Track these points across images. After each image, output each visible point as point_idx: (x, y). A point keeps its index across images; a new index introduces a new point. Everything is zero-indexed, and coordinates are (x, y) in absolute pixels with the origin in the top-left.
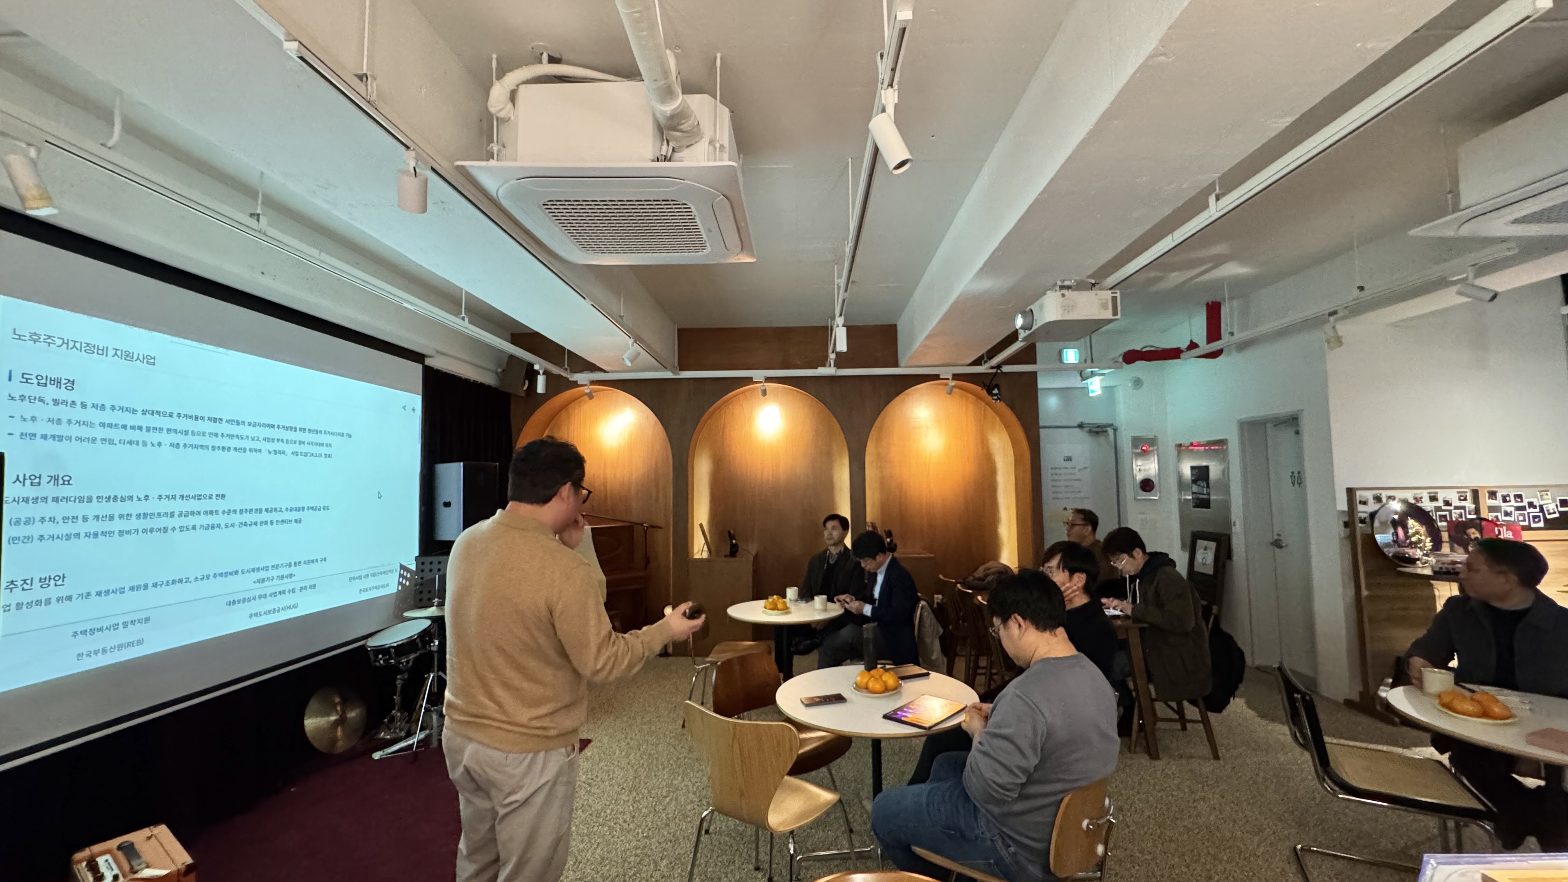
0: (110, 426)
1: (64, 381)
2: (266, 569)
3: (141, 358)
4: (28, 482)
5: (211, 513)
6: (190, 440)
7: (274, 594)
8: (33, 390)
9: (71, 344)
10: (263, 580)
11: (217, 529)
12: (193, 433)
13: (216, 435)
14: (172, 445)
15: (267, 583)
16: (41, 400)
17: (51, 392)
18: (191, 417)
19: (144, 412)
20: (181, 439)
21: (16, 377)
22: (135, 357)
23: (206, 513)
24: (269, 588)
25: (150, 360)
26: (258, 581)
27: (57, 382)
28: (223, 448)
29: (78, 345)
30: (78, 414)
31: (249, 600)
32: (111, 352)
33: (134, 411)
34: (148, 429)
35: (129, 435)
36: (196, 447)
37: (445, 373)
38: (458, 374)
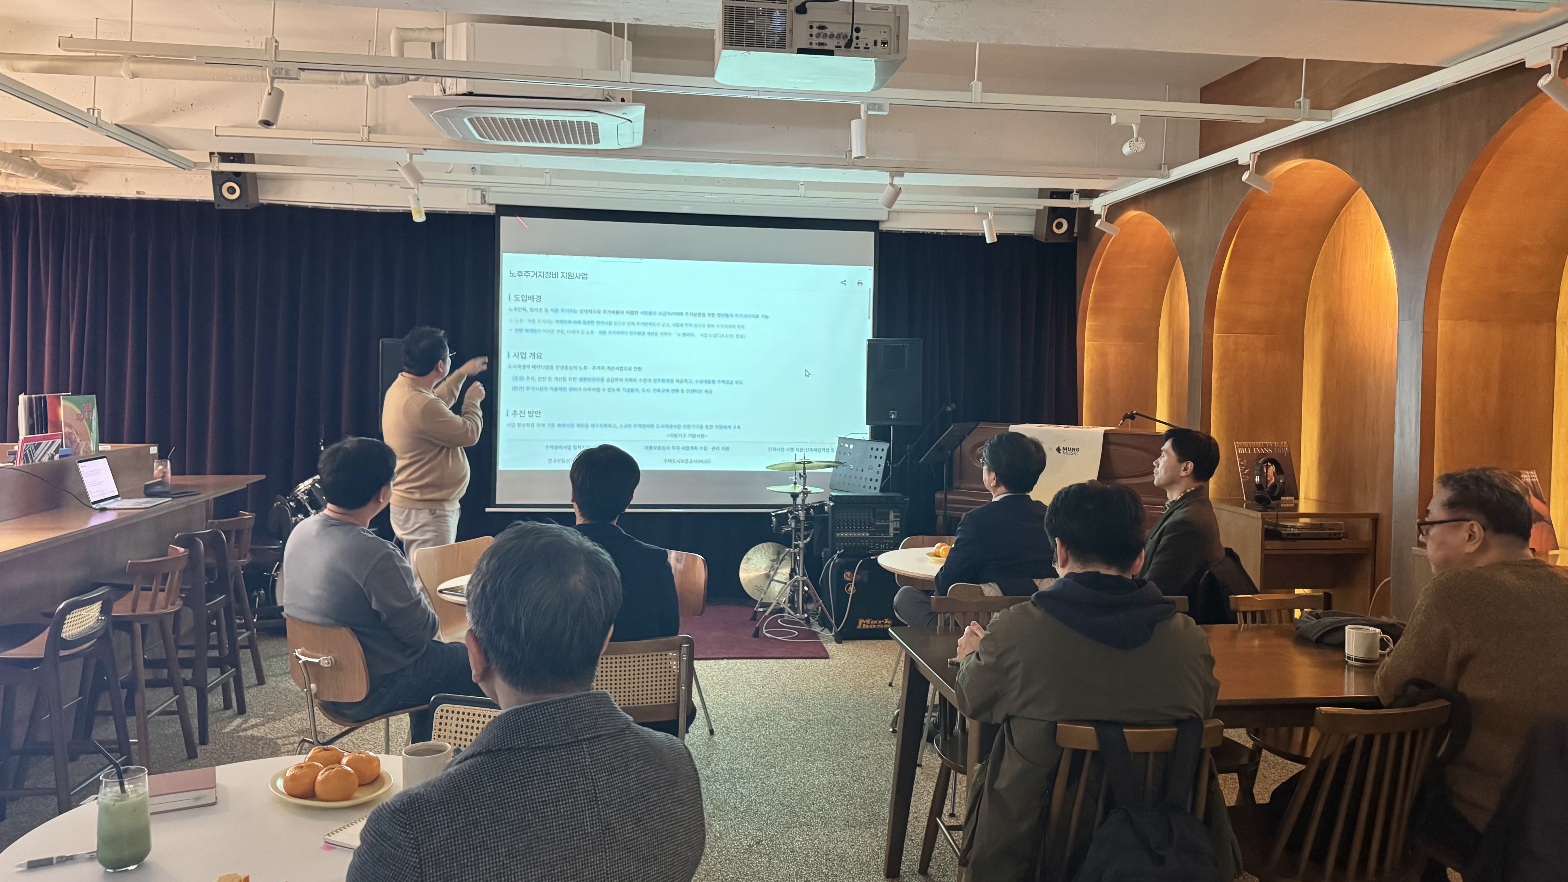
0: (562, 322)
1: (535, 297)
2: (679, 427)
3: (578, 276)
4: (520, 356)
5: (631, 380)
6: (613, 328)
7: (687, 448)
8: (520, 304)
9: (538, 274)
10: (676, 436)
11: (636, 393)
12: (615, 324)
13: (633, 324)
14: (601, 332)
15: (679, 439)
16: (525, 310)
17: (529, 304)
18: (613, 312)
19: (581, 312)
20: (607, 328)
21: (513, 298)
22: (575, 276)
23: (627, 380)
24: (681, 442)
25: (584, 276)
26: (672, 435)
27: (532, 298)
28: (639, 333)
29: (542, 274)
30: (543, 316)
31: (664, 448)
32: (560, 275)
33: (575, 311)
34: (585, 322)
35: (572, 327)
36: (618, 333)
37: (923, 234)
38: (948, 231)
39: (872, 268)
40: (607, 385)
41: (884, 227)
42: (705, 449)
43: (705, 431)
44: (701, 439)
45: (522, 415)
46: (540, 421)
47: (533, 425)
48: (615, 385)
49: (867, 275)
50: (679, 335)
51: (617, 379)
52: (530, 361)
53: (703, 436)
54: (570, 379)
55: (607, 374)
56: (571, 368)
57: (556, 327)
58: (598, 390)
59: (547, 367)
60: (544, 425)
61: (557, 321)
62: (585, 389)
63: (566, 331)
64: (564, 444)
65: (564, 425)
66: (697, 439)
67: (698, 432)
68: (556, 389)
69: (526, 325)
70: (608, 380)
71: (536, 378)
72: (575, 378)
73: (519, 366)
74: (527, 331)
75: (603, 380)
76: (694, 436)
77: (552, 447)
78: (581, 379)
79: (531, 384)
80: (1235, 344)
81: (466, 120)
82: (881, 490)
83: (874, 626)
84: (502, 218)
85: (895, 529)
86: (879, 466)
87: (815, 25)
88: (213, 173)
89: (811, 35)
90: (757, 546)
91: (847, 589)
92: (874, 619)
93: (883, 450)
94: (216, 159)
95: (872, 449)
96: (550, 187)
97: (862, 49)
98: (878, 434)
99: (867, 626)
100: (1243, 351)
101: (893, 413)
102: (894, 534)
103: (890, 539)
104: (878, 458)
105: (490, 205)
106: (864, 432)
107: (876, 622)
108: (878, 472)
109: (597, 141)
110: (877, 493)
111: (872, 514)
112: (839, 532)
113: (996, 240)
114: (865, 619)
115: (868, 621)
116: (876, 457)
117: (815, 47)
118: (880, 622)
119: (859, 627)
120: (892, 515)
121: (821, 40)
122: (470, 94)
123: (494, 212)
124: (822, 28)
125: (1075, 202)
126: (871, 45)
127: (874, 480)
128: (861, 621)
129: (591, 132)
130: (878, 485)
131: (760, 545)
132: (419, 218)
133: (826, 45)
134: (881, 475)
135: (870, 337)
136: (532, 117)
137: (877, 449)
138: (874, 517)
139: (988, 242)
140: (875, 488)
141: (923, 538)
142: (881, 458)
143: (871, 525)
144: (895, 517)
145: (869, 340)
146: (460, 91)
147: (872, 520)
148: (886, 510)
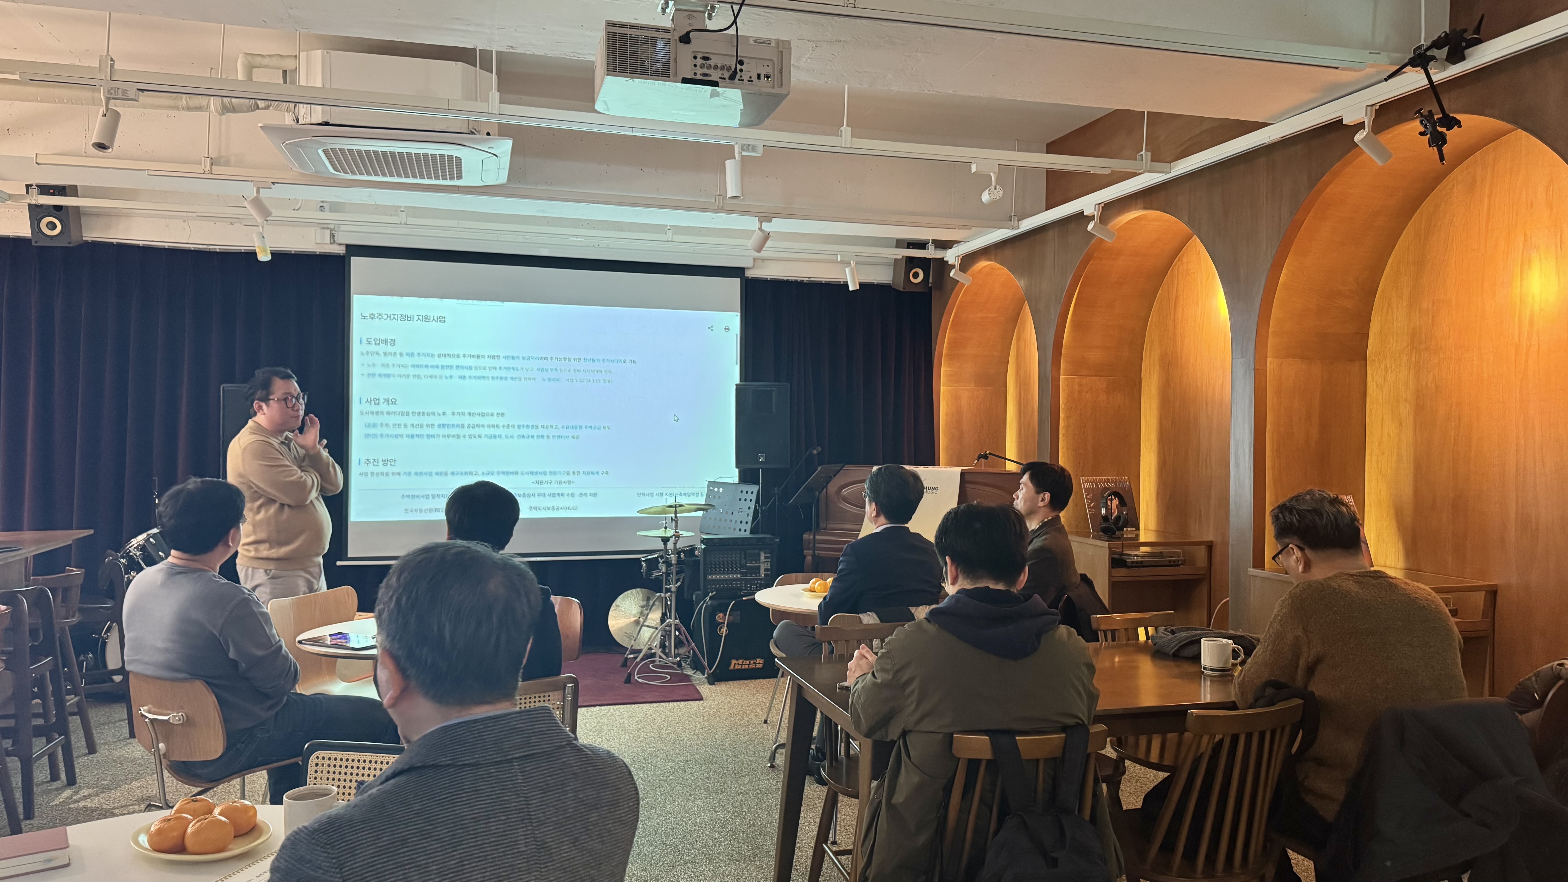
0: (418, 366)
1: (389, 341)
2: (545, 473)
3: (436, 319)
4: (373, 402)
5: (493, 426)
6: (474, 373)
7: (554, 495)
8: (373, 348)
9: (392, 317)
10: (541, 482)
11: (498, 439)
12: (476, 368)
13: (495, 368)
14: (460, 377)
15: (545, 485)
16: (377, 354)
17: (382, 348)
18: (474, 356)
19: (439, 356)
20: (467, 373)
21: (364, 341)
22: (432, 319)
23: (489, 426)
24: (547, 489)
25: (442, 319)
26: (537, 482)
27: (385, 342)
28: (501, 378)
29: (396, 317)
30: (398, 360)
31: (529, 496)
32: (416, 318)
33: (433, 356)
34: (443, 367)
35: (431, 371)
36: (479, 378)
37: (788, 281)
38: (812, 279)
39: (739, 314)
40: (467, 432)
41: (749, 274)
42: (573, 495)
43: (571, 478)
44: (567, 485)
45: (375, 463)
46: (396, 469)
47: (387, 474)
48: (476, 431)
49: (733, 320)
50: (544, 380)
51: (478, 426)
52: (383, 407)
53: (569, 482)
54: (427, 426)
55: (467, 420)
56: (428, 415)
57: (411, 372)
58: (458, 437)
59: (403, 414)
60: (399, 474)
61: (413, 366)
62: (444, 436)
63: (422, 376)
64: (421, 494)
65: (421, 473)
66: (564, 485)
67: (566, 478)
68: (412, 436)
69: (379, 370)
70: (469, 427)
71: (391, 425)
72: (433, 425)
73: (372, 413)
74: (380, 375)
75: (463, 426)
76: (561, 483)
77: (408, 496)
78: (439, 426)
79: (386, 431)
80: (1080, 386)
81: (320, 152)
82: (751, 533)
83: (747, 666)
84: (352, 258)
85: (766, 570)
86: (749, 508)
87: (699, 56)
88: (30, 205)
89: (695, 66)
90: (626, 593)
91: (720, 631)
92: (746, 659)
93: (752, 493)
94: (34, 191)
95: (742, 492)
96: (405, 226)
97: (746, 82)
98: (747, 476)
99: (740, 667)
100: (1087, 392)
101: (762, 456)
102: (765, 575)
103: (761, 580)
104: (748, 500)
105: (340, 244)
106: (733, 475)
107: (748, 662)
108: (748, 515)
109: (460, 177)
110: (747, 534)
111: (743, 556)
112: (711, 574)
113: (858, 288)
114: (737, 660)
115: (740, 662)
116: (745, 500)
117: (699, 77)
118: (752, 662)
119: (732, 667)
120: (762, 558)
121: (706, 71)
122: (327, 124)
123: (344, 252)
124: (706, 58)
125: (931, 253)
126: (755, 78)
127: (744, 522)
128: (734, 662)
129: (454, 167)
130: (748, 527)
131: (629, 592)
132: (264, 257)
133: (710, 76)
134: (751, 518)
135: (738, 382)
136: (392, 150)
137: (747, 492)
138: (745, 558)
139: (851, 289)
140: (745, 531)
141: (797, 576)
142: (751, 500)
143: (742, 567)
144: (766, 557)
145: (737, 385)
146: (314, 121)
147: (744, 561)
148: (757, 551)
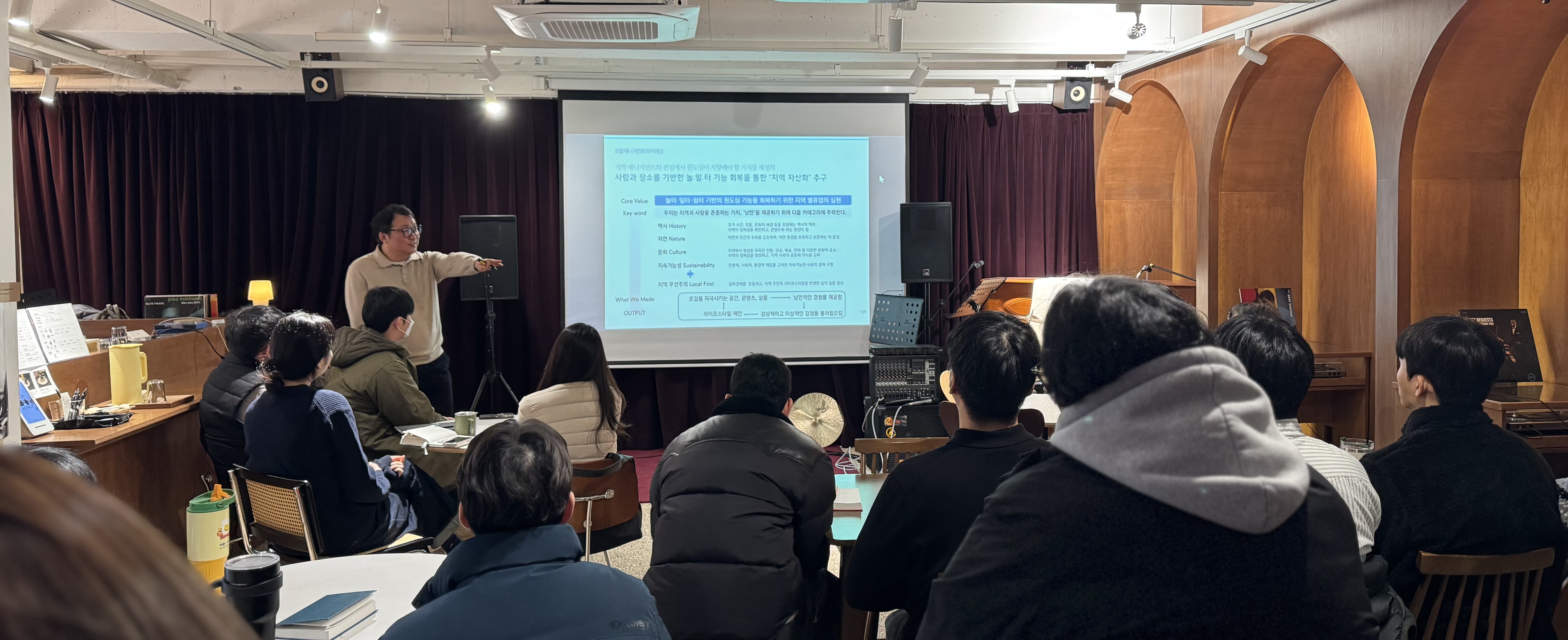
37: (951, 104)
39: (905, 138)
41: (913, 100)
49: (900, 144)
80: (1239, 201)
82: (917, 343)
84: (564, 101)
85: (931, 378)
88: (304, 70)
91: (888, 433)
93: (917, 305)
94: (308, 58)
95: (908, 304)
96: (608, 74)
100: (1247, 207)
101: (928, 271)
102: (930, 382)
103: (926, 387)
105: (553, 90)
106: (900, 289)
108: (914, 326)
111: (909, 365)
112: (878, 381)
113: (1018, 109)
120: (927, 365)
123: (557, 97)
125: (1091, 71)
127: (910, 333)
130: (914, 337)
134: (916, 329)
135: (904, 202)
137: (912, 305)
138: (911, 367)
139: (1011, 111)
140: (911, 341)
142: (916, 313)
143: (908, 374)
144: (930, 366)
145: (902, 205)
147: (909, 370)
148: (922, 360)
